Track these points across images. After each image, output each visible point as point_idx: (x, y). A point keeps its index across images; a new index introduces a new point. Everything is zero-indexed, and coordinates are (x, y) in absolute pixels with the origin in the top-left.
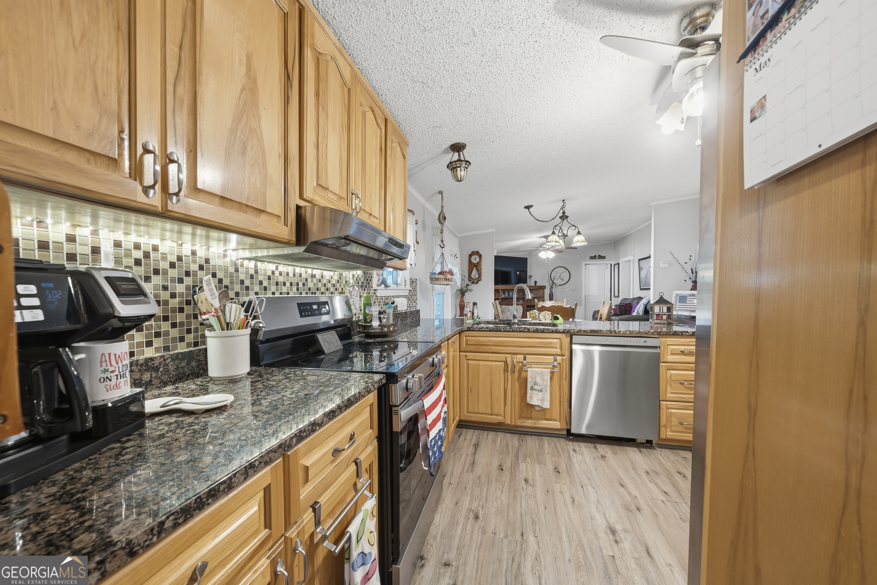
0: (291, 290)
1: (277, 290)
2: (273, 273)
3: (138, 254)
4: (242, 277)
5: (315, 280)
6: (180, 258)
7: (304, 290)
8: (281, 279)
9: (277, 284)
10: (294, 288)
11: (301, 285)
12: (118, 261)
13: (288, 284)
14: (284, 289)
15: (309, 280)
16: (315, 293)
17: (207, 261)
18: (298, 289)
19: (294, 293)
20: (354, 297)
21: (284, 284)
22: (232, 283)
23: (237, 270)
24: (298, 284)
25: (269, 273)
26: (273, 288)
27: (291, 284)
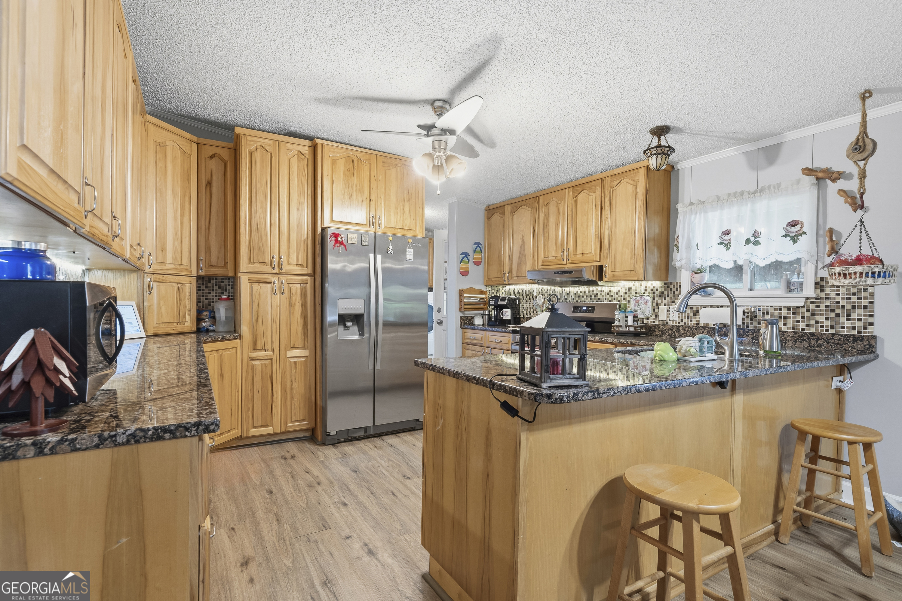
0: (587, 300)
1: (579, 300)
2: (577, 292)
3: (540, 290)
4: (564, 294)
5: (603, 294)
6: (548, 290)
7: (595, 299)
8: (581, 294)
9: (579, 297)
10: (589, 299)
11: (593, 297)
12: (537, 292)
13: (585, 297)
14: (583, 299)
15: (599, 294)
16: (604, 301)
17: (554, 290)
18: (591, 299)
19: (588, 301)
20: (642, 304)
21: (583, 297)
22: (561, 297)
23: (563, 292)
24: (591, 296)
25: (576, 292)
26: (577, 299)
27: (587, 296)
